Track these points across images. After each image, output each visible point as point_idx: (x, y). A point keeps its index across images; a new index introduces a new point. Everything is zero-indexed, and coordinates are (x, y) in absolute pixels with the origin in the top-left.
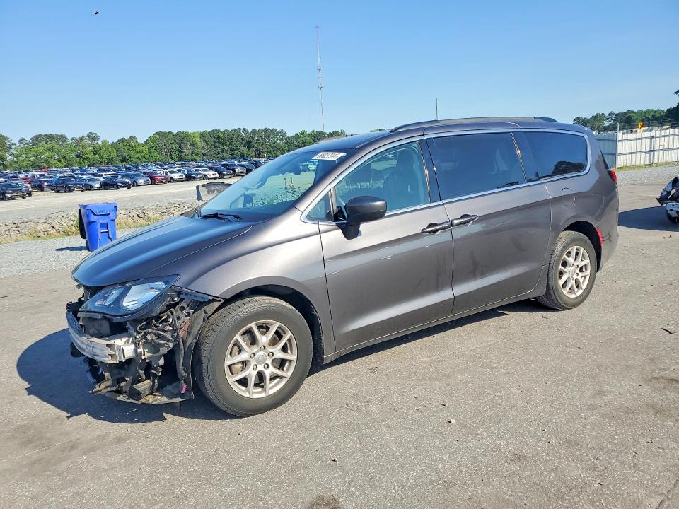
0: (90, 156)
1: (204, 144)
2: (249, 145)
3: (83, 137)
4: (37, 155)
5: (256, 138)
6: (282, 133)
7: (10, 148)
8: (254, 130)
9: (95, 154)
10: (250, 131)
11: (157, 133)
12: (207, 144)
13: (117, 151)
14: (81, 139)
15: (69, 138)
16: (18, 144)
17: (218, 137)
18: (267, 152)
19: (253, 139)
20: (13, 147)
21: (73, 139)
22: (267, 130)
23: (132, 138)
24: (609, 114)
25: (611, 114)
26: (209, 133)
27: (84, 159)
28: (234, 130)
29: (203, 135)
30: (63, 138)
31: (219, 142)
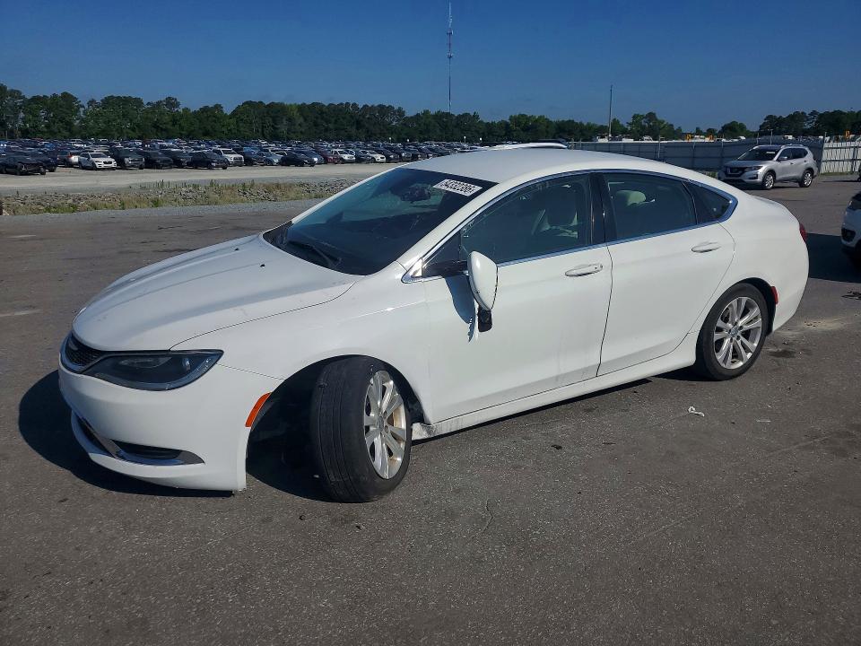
0: (169, 127)
1: (301, 120)
2: (359, 124)
3: (161, 102)
4: (109, 121)
5: (368, 116)
6: (400, 112)
7: (78, 111)
8: (365, 106)
9: (174, 125)
10: (360, 107)
11: (247, 103)
12: (305, 120)
13: (200, 122)
14: (159, 103)
15: (145, 102)
16: (86, 107)
17: (322, 113)
18: (380, 134)
19: (364, 117)
20: (82, 109)
21: (149, 104)
22: (381, 107)
23: (218, 107)
24: (811, 114)
25: (814, 113)
26: (309, 106)
27: (162, 129)
28: (342, 104)
29: (302, 108)
30: (138, 102)
31: (322, 118)
